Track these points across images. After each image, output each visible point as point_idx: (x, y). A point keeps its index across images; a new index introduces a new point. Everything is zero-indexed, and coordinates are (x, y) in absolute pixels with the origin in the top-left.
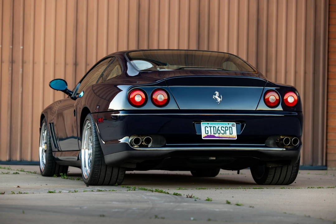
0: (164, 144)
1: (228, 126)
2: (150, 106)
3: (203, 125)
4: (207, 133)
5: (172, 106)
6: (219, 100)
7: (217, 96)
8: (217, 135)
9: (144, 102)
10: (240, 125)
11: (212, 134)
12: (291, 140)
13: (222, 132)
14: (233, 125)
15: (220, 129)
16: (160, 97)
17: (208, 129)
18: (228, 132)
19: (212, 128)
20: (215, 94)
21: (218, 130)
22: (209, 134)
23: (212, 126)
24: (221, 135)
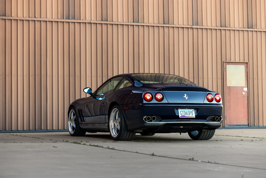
0: (160, 120)
1: (191, 111)
2: (154, 101)
3: (180, 110)
4: (181, 114)
5: (165, 101)
6: (187, 98)
7: (185, 96)
8: (186, 116)
9: (151, 99)
10: (196, 111)
11: (184, 115)
12: (219, 118)
13: (188, 114)
14: (193, 111)
15: (187, 112)
16: (159, 96)
17: (182, 112)
18: (191, 114)
19: (184, 112)
20: (185, 95)
21: (186, 113)
22: (183, 115)
23: (184, 111)
24: (188, 116)
